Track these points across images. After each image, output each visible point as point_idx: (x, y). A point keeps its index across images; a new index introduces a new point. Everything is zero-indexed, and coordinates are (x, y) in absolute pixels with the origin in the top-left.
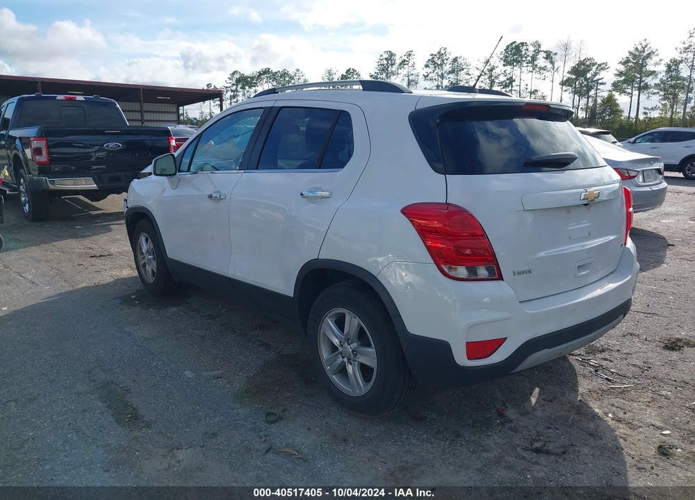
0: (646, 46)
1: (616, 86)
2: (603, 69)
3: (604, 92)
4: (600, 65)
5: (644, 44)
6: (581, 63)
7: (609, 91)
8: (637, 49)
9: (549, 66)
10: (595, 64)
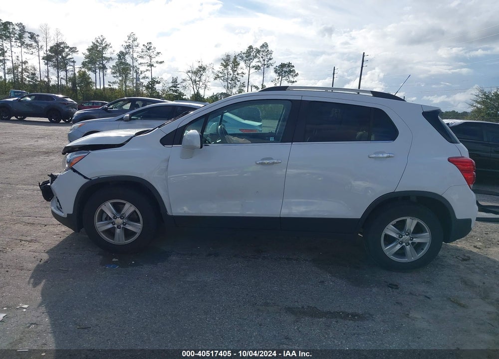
0: (103, 40)
1: (84, 64)
2: (74, 52)
3: (76, 68)
4: (71, 48)
5: (101, 38)
6: (58, 45)
7: (80, 68)
8: (97, 41)
9: (34, 44)
10: (68, 47)
